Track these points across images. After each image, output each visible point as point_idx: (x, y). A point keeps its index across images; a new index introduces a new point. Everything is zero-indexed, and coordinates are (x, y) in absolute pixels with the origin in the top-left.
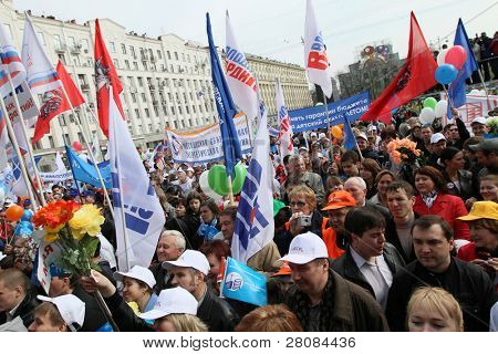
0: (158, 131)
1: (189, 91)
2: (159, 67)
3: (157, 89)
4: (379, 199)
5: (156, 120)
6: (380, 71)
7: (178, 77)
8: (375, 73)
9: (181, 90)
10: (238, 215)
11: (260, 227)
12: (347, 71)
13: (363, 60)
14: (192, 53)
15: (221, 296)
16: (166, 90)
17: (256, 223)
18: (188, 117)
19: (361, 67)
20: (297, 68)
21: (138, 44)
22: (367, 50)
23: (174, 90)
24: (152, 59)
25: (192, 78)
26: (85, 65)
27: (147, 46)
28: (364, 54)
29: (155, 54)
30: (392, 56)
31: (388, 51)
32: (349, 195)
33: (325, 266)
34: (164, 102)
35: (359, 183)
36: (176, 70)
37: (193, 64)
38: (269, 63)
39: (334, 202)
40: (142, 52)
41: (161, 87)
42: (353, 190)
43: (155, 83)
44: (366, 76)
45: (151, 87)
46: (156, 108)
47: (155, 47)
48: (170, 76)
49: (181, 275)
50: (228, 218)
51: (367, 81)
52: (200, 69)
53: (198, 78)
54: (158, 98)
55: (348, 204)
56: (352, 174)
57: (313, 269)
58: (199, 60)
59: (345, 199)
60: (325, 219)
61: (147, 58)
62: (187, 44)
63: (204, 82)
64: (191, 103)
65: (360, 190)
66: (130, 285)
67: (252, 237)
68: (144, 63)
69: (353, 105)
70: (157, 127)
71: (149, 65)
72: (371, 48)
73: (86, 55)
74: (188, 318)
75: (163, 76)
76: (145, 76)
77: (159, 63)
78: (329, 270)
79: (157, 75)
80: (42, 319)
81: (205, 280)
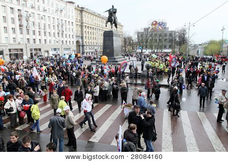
0: (20, 43)
2: (29, 5)
3: (25, 18)
5: (20, 36)
7: (42, 13)
12: (142, 31)
13: (151, 27)
16: (31, 19)
18: (44, 38)
19: (149, 31)
20: (119, 24)
22: (154, 23)
23: (38, 21)
28: (152, 24)
30: (165, 28)
31: (164, 25)
34: (28, 26)
36: (41, 9)
37: (54, 9)
41: (28, 17)
43: (24, 14)
45: (20, 16)
46: (21, 29)
48: (36, 12)
52: (59, 12)
53: (56, 17)
54: (24, 23)
58: (59, 7)
63: (60, 20)
64: (48, 30)
70: (20, 41)
72: (156, 22)
75: (31, 11)
76: (16, 7)
77: (30, 2)
79: (26, 9)
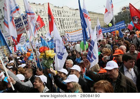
0: (62, 33)
1: (70, 22)
2: (62, 16)
3: (62, 21)
4: (130, 52)
5: (62, 30)
6: (128, 14)
7: (68, 18)
8: (126, 15)
9: (69, 22)
10: (88, 56)
11: (94, 59)
12: (117, 15)
13: (122, 11)
14: (71, 11)
15: (84, 78)
16: (64, 22)
17: (93, 58)
18: (70, 29)
19: (122, 13)
20: (102, 14)
21: (57, 9)
23: (67, 22)
24: (60, 13)
25: (71, 18)
26: (43, 16)
27: (59, 9)
28: (123, 9)
29: (61, 12)
32: (121, 51)
33: (117, 70)
34: (64, 25)
35: (124, 47)
36: (67, 16)
37: (72, 14)
38: (93, 13)
39: (116, 53)
40: (58, 11)
41: (63, 21)
42: (122, 49)
43: (61, 20)
44: (123, 16)
45: (60, 21)
46: (61, 27)
47: (61, 10)
48: (65, 18)
49: (73, 72)
50: (85, 56)
51: (124, 17)
52: (74, 16)
53: (73, 18)
54: (62, 24)
55: (121, 53)
56: (121, 45)
57: (114, 71)
58: (73, 13)
59: (120, 52)
60: (114, 57)
61: (59, 13)
62: (70, 9)
63: (75, 19)
64: (71, 25)
65: (124, 49)
66: (61, 74)
67: (92, 62)
68: (58, 14)
69: (120, 25)
70: (62, 32)
71: (60, 15)
72: (125, 7)
73: (43, 13)
74: (77, 83)
75: (63, 18)
76: (59, 18)
77: (62, 14)
78: (119, 72)
79: (62, 18)
80: (37, 81)
81: (79, 73)
